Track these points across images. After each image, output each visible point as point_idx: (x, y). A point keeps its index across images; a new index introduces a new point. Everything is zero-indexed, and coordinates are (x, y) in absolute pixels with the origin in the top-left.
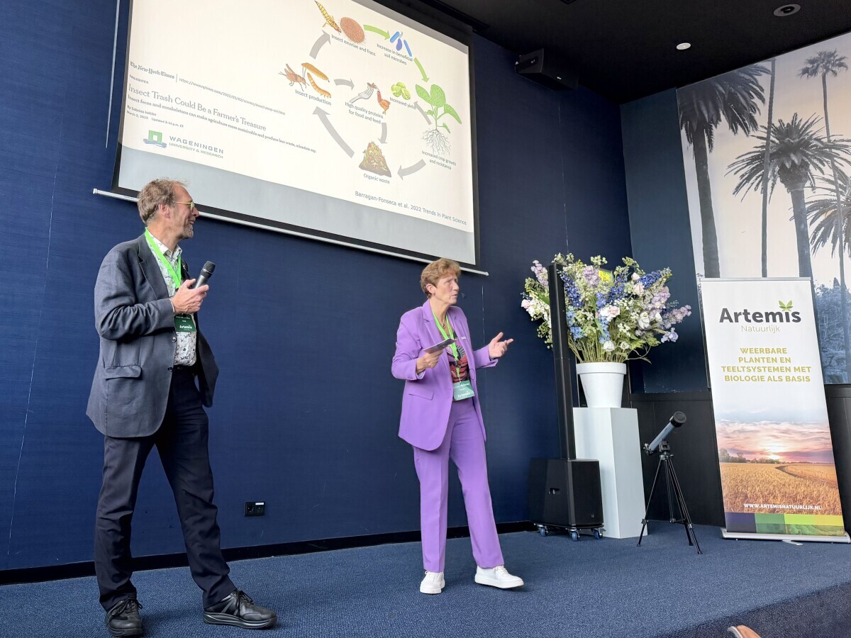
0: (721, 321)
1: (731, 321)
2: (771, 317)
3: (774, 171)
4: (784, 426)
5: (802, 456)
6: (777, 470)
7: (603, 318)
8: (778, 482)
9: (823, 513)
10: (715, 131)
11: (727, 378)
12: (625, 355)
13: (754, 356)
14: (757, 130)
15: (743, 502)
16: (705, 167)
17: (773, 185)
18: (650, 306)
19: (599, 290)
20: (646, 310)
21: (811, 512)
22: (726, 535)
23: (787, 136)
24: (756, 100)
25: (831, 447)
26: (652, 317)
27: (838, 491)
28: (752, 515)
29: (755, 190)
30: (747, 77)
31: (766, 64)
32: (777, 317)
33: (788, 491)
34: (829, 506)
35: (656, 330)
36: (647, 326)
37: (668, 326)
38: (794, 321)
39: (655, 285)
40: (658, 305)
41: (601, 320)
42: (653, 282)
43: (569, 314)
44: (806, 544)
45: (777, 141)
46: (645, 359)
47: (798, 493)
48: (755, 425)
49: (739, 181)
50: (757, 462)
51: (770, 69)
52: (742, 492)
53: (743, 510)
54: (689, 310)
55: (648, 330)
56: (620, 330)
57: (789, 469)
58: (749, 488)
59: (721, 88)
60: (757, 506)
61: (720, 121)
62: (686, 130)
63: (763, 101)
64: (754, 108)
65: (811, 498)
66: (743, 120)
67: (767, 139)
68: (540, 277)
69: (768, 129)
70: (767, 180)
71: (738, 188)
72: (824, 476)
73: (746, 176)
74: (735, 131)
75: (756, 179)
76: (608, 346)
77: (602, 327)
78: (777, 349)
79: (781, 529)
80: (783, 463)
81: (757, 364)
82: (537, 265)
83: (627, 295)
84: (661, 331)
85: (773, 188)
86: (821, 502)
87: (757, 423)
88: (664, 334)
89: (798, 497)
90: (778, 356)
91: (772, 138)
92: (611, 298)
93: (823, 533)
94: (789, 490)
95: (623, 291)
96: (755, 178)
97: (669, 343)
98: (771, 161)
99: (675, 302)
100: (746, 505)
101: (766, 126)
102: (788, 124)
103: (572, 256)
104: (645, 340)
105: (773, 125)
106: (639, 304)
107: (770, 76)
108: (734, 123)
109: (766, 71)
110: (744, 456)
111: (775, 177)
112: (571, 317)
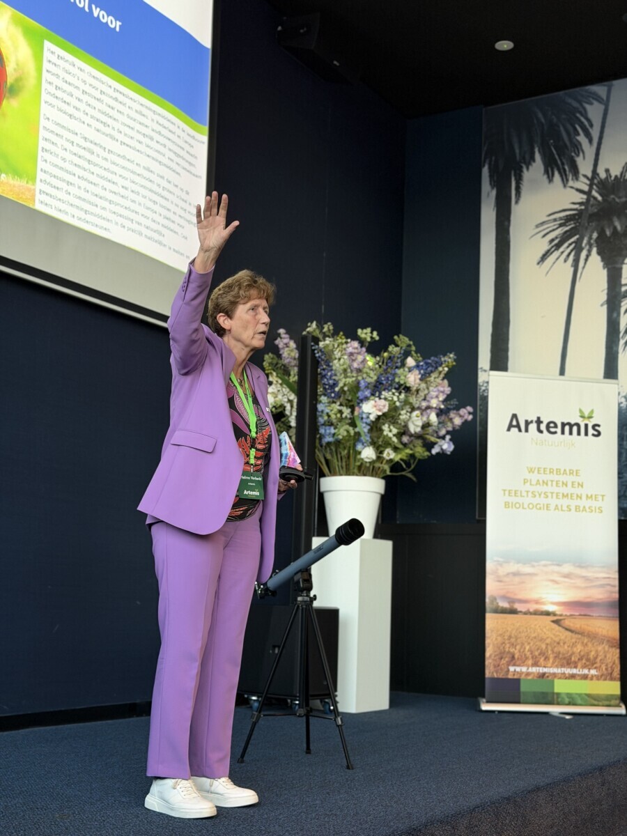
0: (509, 430)
1: (520, 430)
2: (567, 428)
3: (590, 238)
4: (567, 568)
5: (583, 607)
6: (552, 624)
7: (364, 416)
8: (552, 639)
9: (598, 678)
10: (527, 175)
11: (507, 505)
12: (387, 467)
13: (542, 477)
14: (577, 179)
15: (508, 665)
16: (506, 223)
17: (588, 256)
18: (424, 404)
19: (365, 376)
20: (419, 408)
21: (585, 677)
22: (485, 707)
23: (613, 193)
24: (582, 138)
25: (617, 596)
26: (425, 419)
27: (618, 651)
28: (517, 682)
29: (565, 261)
30: (575, 104)
31: (600, 89)
32: (575, 429)
33: (561, 650)
34: (606, 669)
35: (428, 437)
36: (418, 429)
37: (443, 432)
38: (593, 435)
39: (433, 375)
40: (434, 403)
41: (362, 418)
42: (432, 372)
43: (320, 407)
44: (576, 717)
45: (600, 198)
46: (410, 475)
47: (573, 653)
48: (533, 566)
49: (546, 247)
50: (531, 614)
51: (604, 97)
52: (509, 652)
53: (507, 674)
54: (470, 413)
55: (419, 436)
56: (385, 433)
57: (567, 623)
58: (518, 647)
59: (540, 115)
60: (524, 669)
61: (534, 161)
62: (490, 168)
63: (591, 141)
64: (577, 148)
65: (588, 660)
66: (563, 164)
67: (588, 193)
68: (285, 353)
69: (591, 180)
70: (581, 249)
71: (544, 257)
72: (605, 633)
73: (556, 241)
74: (550, 180)
75: (568, 247)
76: (368, 453)
77: (363, 428)
78: (570, 470)
79: (550, 699)
80: (561, 615)
81: (544, 489)
82: (283, 336)
83: (397, 386)
84: (433, 439)
85: (586, 260)
86: (598, 665)
87: (536, 564)
88: (435, 443)
89: (573, 659)
90: (569, 479)
91: (594, 193)
92: (377, 389)
93: (596, 703)
94: (563, 649)
95: (393, 380)
96: (566, 245)
97: (442, 454)
98: (588, 224)
99: (454, 402)
100: (512, 669)
101: (590, 175)
102: (616, 176)
103: (331, 328)
104: (411, 449)
105: (598, 175)
106: (411, 401)
107: (603, 107)
108: (550, 167)
109: (599, 99)
110: (518, 607)
111: (591, 246)
112: (322, 411)
